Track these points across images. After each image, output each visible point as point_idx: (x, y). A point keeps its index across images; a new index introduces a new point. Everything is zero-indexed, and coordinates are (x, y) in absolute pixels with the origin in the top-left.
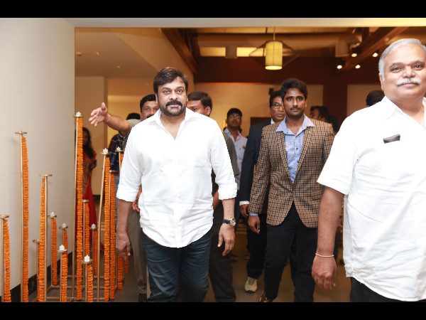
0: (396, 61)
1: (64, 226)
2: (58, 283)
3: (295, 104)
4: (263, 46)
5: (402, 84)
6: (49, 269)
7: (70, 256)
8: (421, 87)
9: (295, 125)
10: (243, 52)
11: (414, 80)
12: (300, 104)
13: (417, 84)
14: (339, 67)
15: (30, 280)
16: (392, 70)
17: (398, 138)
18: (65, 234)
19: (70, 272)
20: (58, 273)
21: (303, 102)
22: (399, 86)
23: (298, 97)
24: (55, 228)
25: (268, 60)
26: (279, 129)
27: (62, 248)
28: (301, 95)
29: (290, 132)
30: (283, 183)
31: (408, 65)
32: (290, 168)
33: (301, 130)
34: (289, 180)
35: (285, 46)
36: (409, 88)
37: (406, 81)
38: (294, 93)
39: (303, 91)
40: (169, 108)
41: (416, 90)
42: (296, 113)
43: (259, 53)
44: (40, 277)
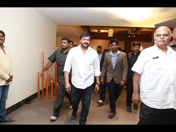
0: (158, 34)
1: (52, 76)
2: (51, 90)
3: (114, 47)
4: (108, 30)
5: (160, 41)
6: (49, 87)
7: (54, 84)
8: (166, 42)
9: (115, 53)
10: (102, 31)
11: (163, 40)
12: (116, 47)
13: (164, 41)
14: (129, 36)
15: (44, 89)
16: (157, 36)
17: (158, 57)
18: (53, 78)
19: (54, 88)
20: (51, 88)
21: (117, 46)
22: (159, 41)
23: (115, 45)
24: (50, 76)
25: (109, 34)
26: (110, 54)
27: (52, 81)
28: (117, 44)
29: (113, 55)
30: (111, 70)
31: (162, 35)
32: (113, 66)
33: (116, 55)
34: (113, 70)
35: (114, 30)
36: (162, 42)
37: (161, 40)
38: (114, 44)
39: (117, 43)
40: (84, 45)
41: (164, 43)
42: (114, 50)
43: (107, 31)
44: (46, 89)
